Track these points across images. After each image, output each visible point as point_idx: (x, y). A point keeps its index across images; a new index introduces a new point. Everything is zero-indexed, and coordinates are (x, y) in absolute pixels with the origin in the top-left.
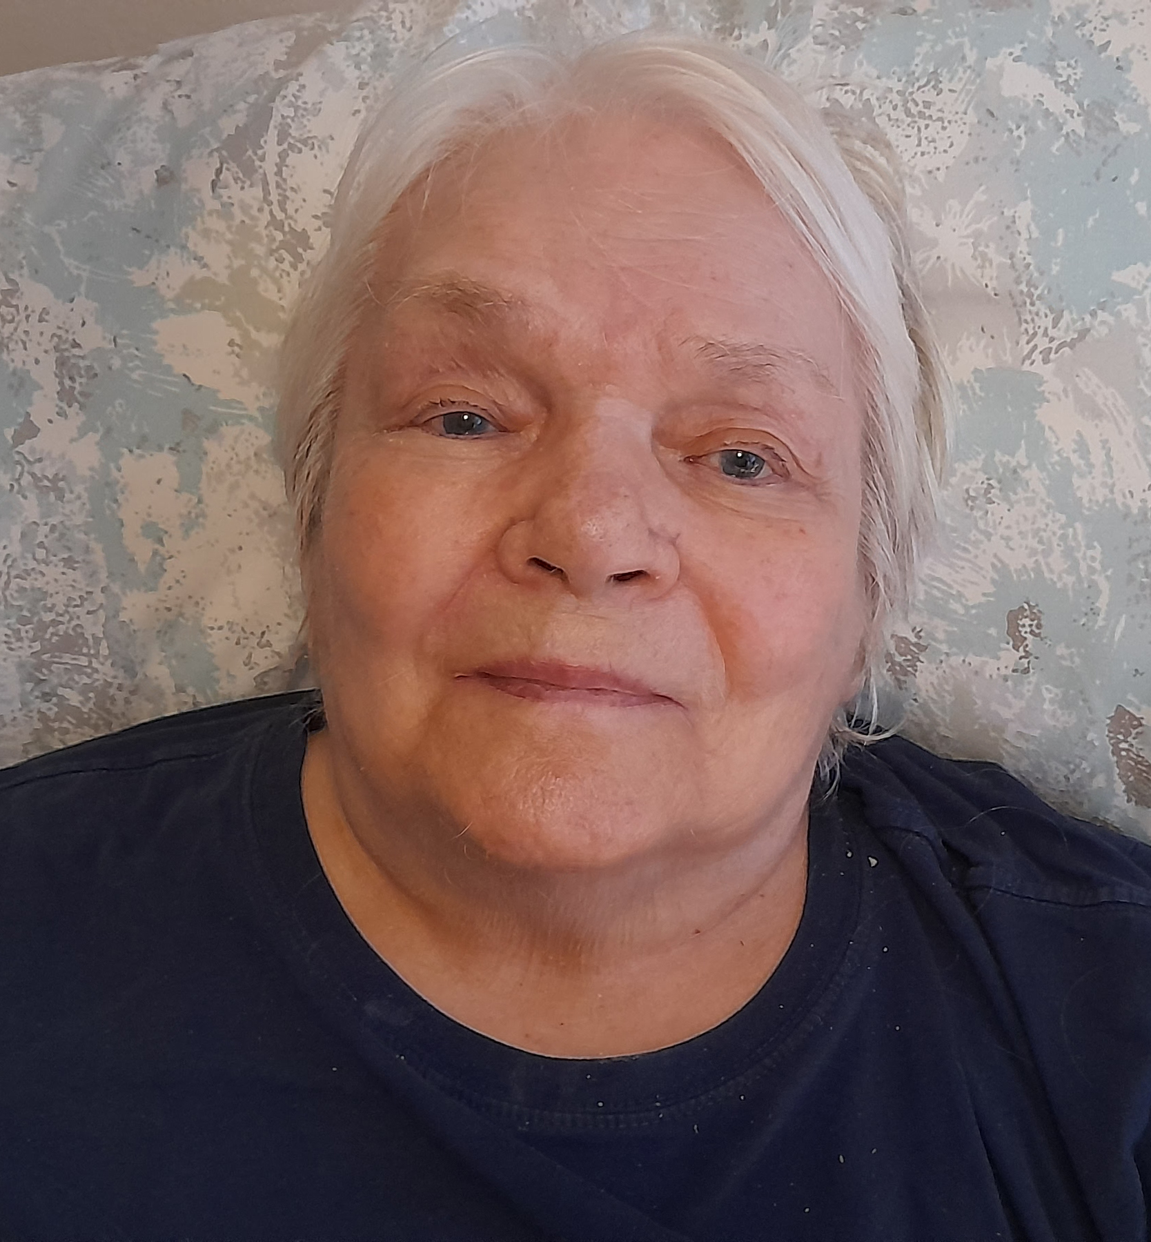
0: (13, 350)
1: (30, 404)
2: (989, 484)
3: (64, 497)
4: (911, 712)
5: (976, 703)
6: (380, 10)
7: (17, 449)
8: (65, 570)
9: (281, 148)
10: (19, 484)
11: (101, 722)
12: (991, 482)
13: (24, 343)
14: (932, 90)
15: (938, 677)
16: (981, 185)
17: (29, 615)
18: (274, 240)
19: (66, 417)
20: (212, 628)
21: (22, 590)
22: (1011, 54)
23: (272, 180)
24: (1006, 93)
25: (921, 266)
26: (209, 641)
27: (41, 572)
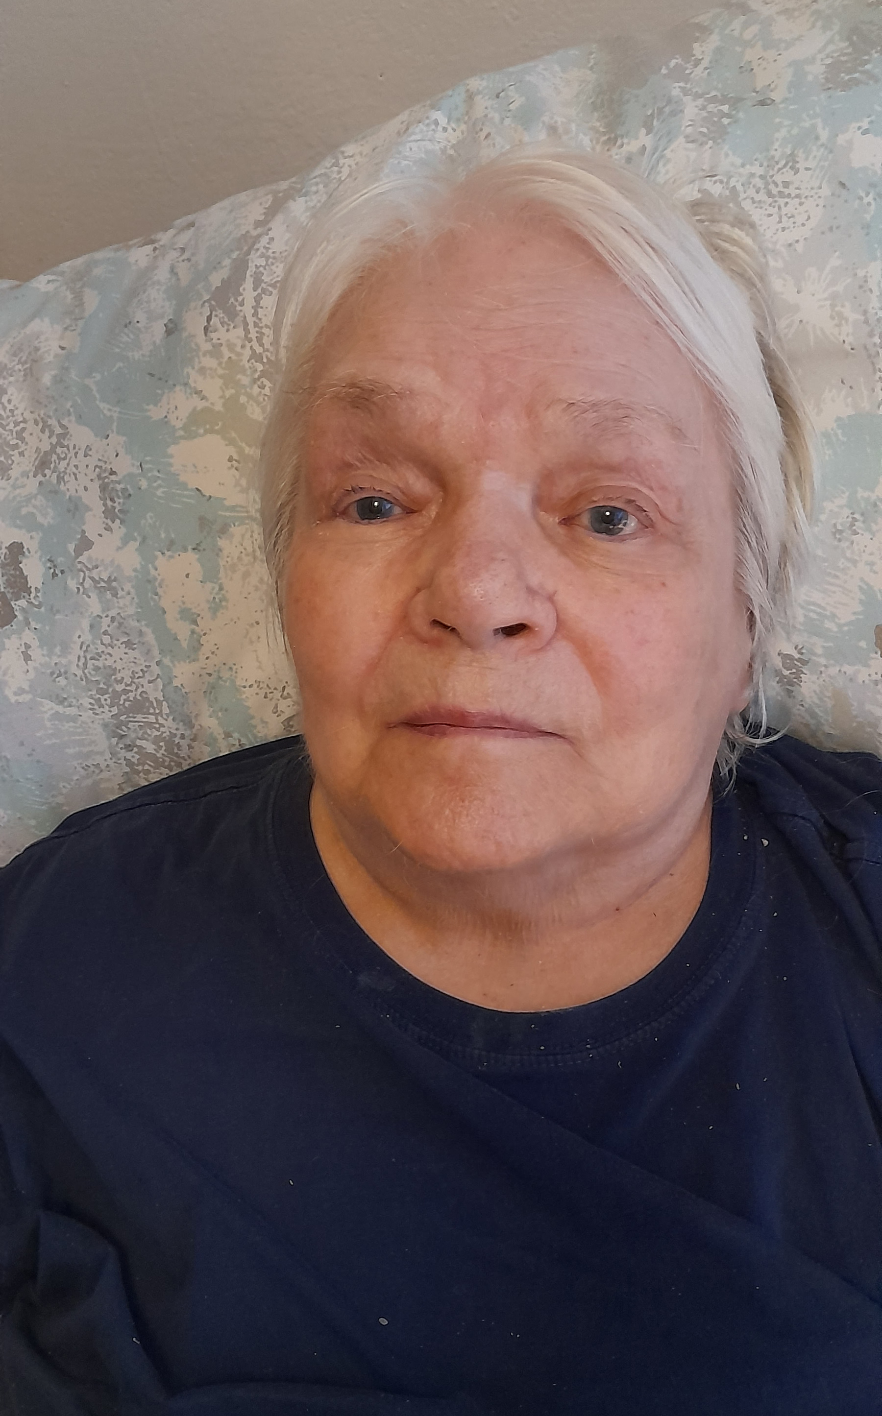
0: (68, 481)
1: (84, 524)
2: (853, 518)
3: (117, 594)
4: (799, 715)
5: (852, 705)
6: (332, 167)
7: (79, 560)
8: (126, 650)
9: (256, 293)
10: (83, 587)
11: (173, 764)
12: (854, 516)
13: (75, 474)
14: (790, 170)
15: (819, 685)
16: (835, 251)
17: (105, 687)
18: (256, 370)
19: (111, 530)
20: (245, 687)
21: (97, 669)
22: (859, 128)
23: (250, 320)
24: (856, 164)
25: (786, 330)
26: (244, 696)
27: (109, 654)
